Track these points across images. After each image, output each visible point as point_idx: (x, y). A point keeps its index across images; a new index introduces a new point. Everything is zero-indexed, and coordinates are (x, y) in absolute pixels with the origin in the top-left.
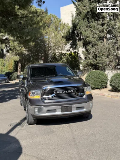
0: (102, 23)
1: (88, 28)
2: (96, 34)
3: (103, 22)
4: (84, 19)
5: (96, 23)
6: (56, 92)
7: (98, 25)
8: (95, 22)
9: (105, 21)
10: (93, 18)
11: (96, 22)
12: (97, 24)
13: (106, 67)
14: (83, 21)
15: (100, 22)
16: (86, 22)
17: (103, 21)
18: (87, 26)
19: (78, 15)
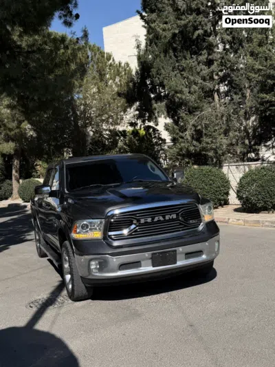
0: (207, 59)
1: (176, 72)
2: (196, 84)
3: (210, 57)
4: (166, 52)
5: (194, 60)
6: (138, 221)
7: (198, 64)
8: (192, 58)
9: (214, 54)
10: (187, 50)
11: (194, 57)
12: (196, 62)
13: (223, 158)
14: (165, 56)
15: (204, 57)
16: (171, 57)
17: (209, 54)
18: (174, 68)
19: (151, 43)
